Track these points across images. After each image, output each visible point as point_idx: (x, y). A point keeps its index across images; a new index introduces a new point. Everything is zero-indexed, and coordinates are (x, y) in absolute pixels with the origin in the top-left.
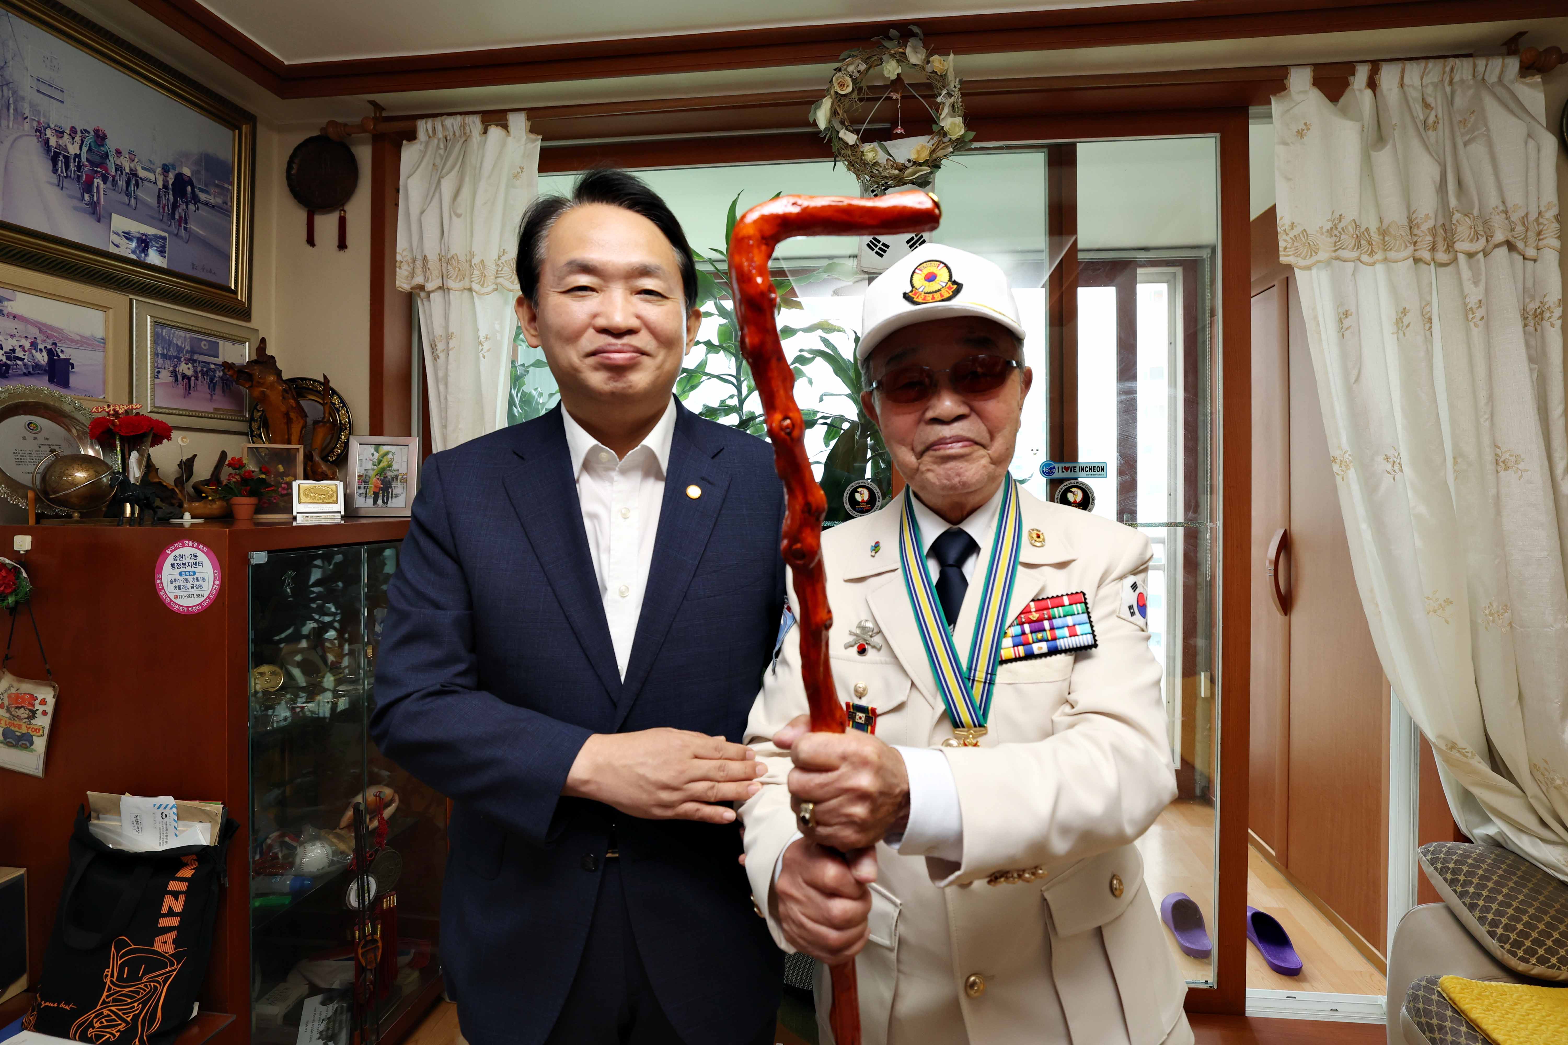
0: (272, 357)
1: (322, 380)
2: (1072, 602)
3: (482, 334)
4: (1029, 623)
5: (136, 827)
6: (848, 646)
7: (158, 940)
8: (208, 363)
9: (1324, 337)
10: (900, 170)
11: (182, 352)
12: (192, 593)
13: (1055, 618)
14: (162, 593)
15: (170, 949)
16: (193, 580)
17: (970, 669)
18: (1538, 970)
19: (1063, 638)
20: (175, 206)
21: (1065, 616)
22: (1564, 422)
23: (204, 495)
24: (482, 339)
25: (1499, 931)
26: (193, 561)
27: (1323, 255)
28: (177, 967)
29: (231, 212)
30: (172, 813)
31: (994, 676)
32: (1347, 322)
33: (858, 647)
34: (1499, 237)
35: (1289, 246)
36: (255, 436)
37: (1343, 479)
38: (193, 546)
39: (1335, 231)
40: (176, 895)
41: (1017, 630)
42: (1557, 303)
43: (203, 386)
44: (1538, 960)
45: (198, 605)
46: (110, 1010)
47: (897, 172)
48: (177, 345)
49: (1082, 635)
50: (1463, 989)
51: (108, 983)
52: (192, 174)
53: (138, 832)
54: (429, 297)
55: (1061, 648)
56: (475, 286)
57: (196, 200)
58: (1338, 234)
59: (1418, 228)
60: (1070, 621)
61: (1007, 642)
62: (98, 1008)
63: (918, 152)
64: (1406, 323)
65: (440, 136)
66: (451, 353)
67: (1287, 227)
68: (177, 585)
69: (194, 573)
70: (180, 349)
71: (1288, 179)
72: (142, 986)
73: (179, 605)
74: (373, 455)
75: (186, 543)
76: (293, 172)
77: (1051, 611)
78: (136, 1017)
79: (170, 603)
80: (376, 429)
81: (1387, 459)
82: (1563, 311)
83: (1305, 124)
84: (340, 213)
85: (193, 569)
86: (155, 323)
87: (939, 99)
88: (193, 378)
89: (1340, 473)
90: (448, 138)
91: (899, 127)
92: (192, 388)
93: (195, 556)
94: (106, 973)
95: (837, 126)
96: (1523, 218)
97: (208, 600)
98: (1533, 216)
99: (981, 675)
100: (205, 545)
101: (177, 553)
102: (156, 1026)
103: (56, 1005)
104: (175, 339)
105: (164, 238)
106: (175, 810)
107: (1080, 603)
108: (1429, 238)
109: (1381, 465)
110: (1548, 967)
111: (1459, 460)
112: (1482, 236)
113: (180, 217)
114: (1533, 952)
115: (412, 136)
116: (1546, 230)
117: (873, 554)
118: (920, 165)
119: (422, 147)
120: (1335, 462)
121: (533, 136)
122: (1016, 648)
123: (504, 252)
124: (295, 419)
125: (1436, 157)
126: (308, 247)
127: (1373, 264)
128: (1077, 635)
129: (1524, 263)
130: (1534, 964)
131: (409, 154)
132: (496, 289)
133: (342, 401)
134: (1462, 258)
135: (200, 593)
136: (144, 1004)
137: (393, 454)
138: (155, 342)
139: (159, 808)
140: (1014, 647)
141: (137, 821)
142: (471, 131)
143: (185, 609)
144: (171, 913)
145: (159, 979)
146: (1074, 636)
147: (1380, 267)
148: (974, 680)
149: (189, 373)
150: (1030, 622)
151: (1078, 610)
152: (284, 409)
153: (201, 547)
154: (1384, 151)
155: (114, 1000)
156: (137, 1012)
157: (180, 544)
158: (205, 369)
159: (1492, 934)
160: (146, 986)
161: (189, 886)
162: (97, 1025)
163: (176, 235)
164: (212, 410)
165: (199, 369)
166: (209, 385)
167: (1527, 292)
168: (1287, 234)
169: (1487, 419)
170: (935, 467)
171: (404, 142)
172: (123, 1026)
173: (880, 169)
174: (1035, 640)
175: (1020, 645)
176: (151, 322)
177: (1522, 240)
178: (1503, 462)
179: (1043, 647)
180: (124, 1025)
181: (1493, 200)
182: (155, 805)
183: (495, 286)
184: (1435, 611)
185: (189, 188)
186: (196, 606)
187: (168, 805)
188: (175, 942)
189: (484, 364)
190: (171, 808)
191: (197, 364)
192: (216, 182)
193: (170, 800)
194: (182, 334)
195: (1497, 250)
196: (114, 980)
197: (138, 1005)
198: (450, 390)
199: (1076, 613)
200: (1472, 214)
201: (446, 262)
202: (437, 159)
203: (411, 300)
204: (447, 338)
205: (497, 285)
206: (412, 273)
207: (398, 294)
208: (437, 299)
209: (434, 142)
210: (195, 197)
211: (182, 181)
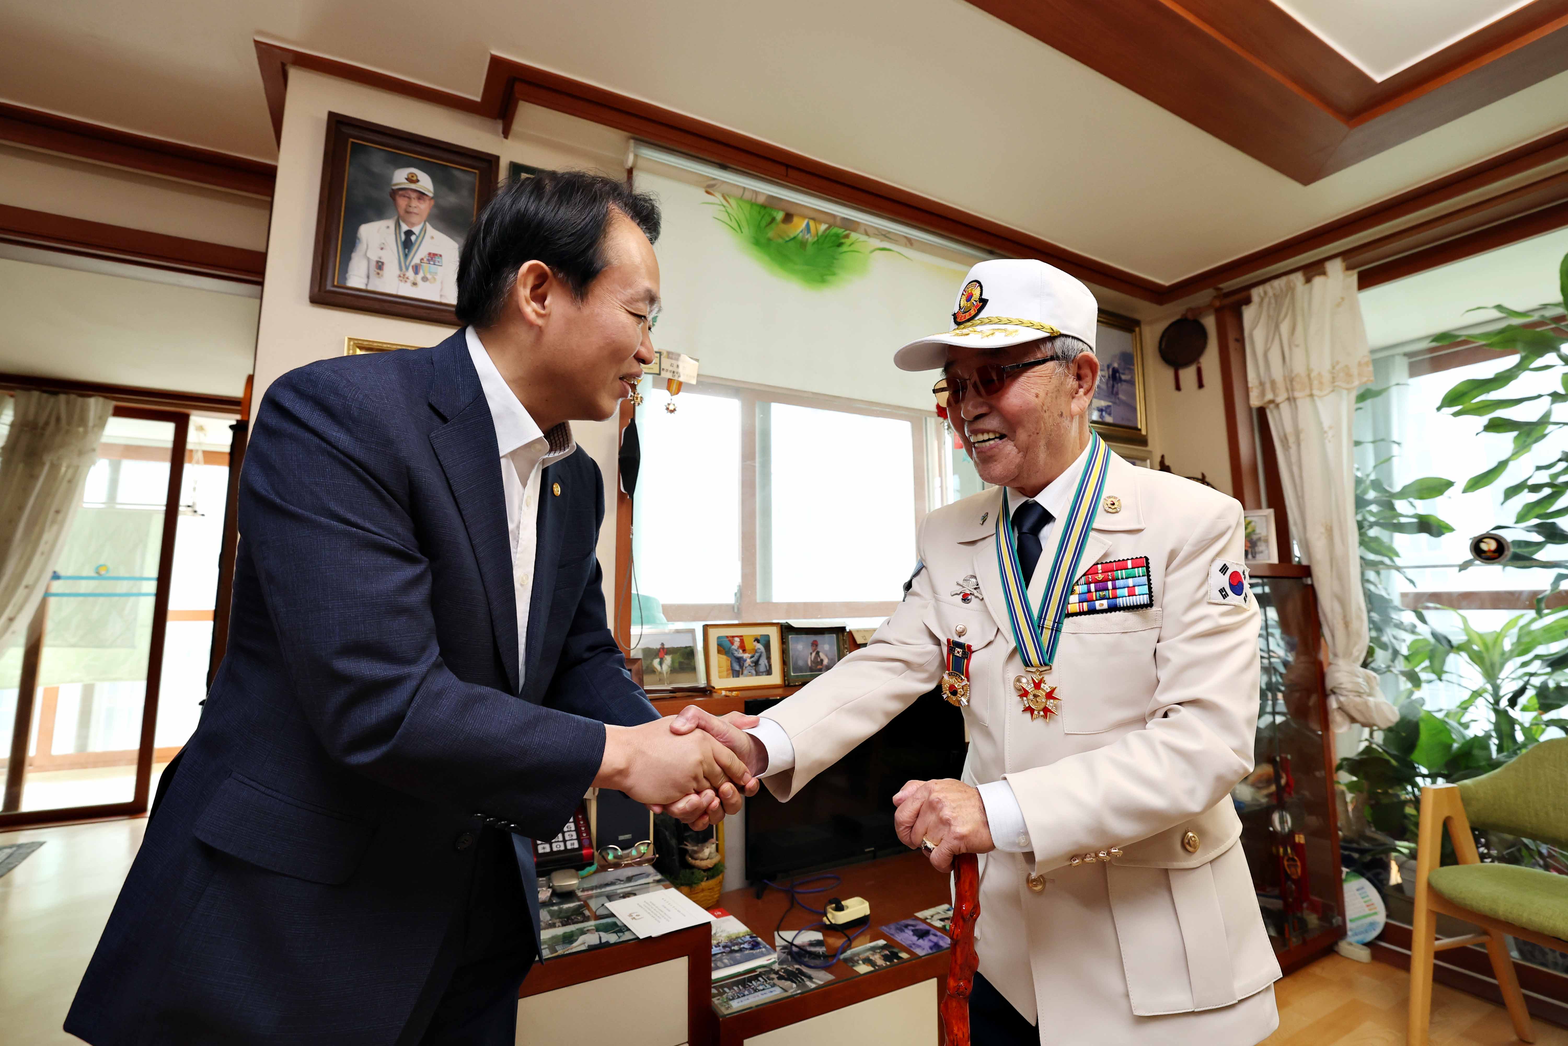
2: (1135, 566)
3: (1326, 425)
4: (1094, 583)
6: (954, 594)
13: (1119, 579)
17: (1040, 618)
19: (1123, 597)
20: (1113, 386)
21: (1127, 578)
24: (1326, 429)
29: (1135, 381)
31: (1060, 625)
33: (963, 596)
41: (1084, 588)
49: (1139, 595)
52: (1119, 366)
54: (1279, 410)
55: (1120, 605)
56: (1315, 392)
57: (1121, 380)
60: (1130, 582)
61: (1074, 599)
65: (1271, 297)
66: (1301, 443)
76: (1163, 346)
77: (1115, 572)
84: (1197, 366)
90: (1278, 294)
99: (1049, 623)
105: (1110, 407)
107: (1141, 567)
113: (1116, 393)
115: (1248, 301)
119: (1257, 306)
121: (1350, 272)
122: (1081, 604)
123: (1338, 363)
126: (1177, 393)
128: (1136, 595)
131: (1249, 314)
132: (1333, 391)
137: (1255, 522)
140: (1079, 602)
142: (1295, 285)
146: (1133, 596)
148: (1043, 627)
150: (1096, 582)
151: (1138, 573)
171: (1243, 309)
174: (1098, 598)
175: (1085, 602)
179: (1105, 604)
183: (1331, 389)
185: (1118, 375)
189: (1330, 448)
199: (1137, 576)
201: (1291, 380)
202: (1272, 313)
203: (1262, 412)
204: (1297, 433)
205: (1334, 387)
206: (1263, 393)
207: (1250, 409)
208: (1285, 408)
209: (1266, 300)
210: (1120, 378)
211: (1115, 371)
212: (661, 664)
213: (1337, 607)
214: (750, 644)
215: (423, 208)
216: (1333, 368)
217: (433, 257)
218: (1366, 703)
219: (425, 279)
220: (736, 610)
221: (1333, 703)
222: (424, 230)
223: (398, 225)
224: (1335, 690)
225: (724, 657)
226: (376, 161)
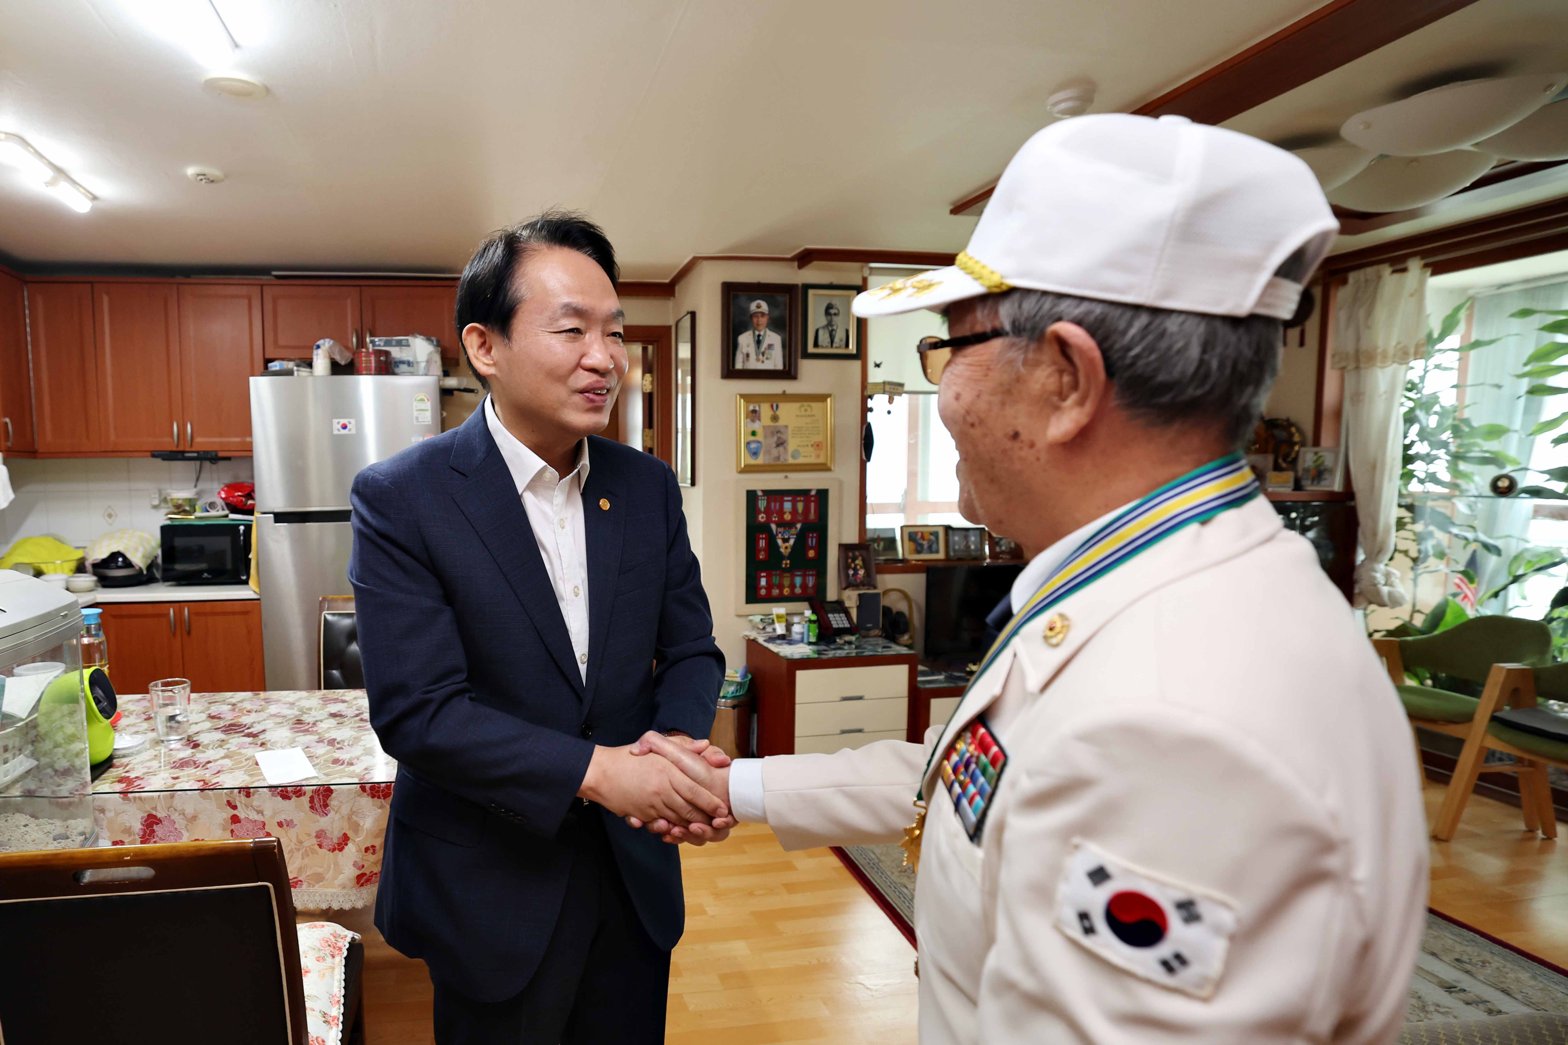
3: (1382, 390)
24: (1381, 393)
54: (1350, 373)
56: (1378, 364)
65: (1363, 279)
90: (1368, 280)
115: (1345, 282)
119: (1351, 287)
121: (1426, 269)
123: (1399, 343)
137: (1326, 457)
171: (1340, 287)
183: (1391, 362)
206: (1340, 361)
209: (1358, 284)
212: (878, 546)
214: (926, 536)
215: (764, 321)
216: (1396, 347)
217: (770, 346)
219: (767, 359)
220: (902, 507)
222: (765, 333)
223: (754, 333)
225: (912, 543)
226: (742, 299)
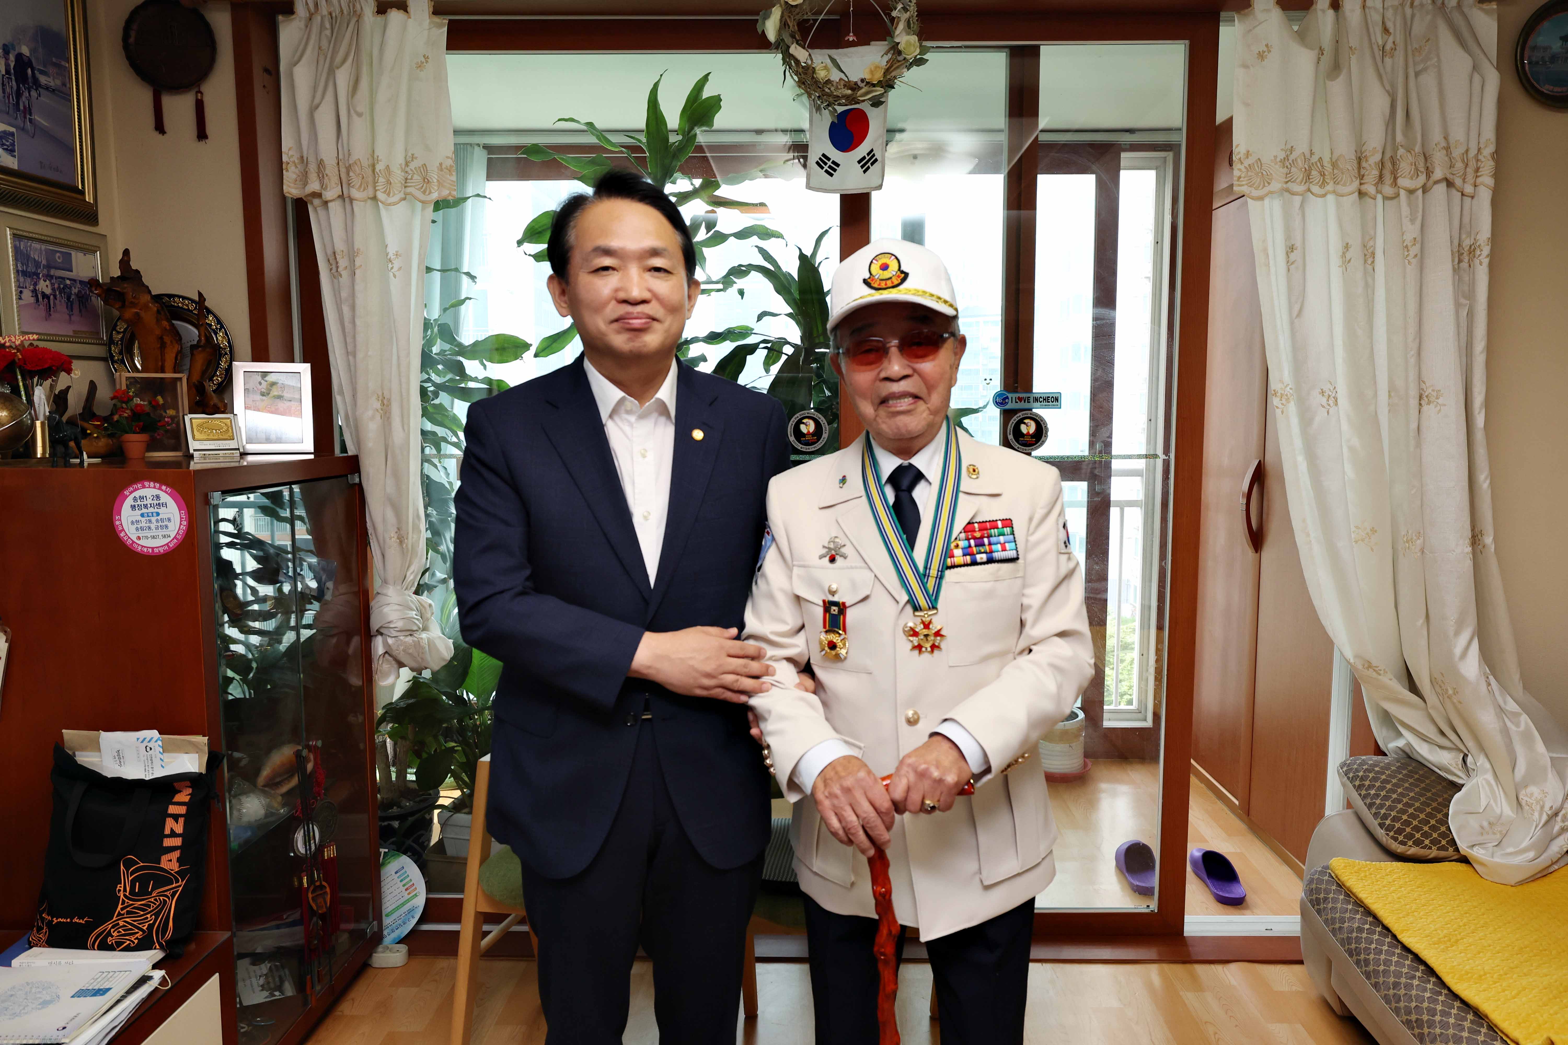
0: (137, 272)
1: (196, 298)
3: (391, 250)
5: (118, 762)
6: (821, 557)
7: (164, 858)
8: (63, 278)
9: (1273, 270)
10: (853, 89)
11: (40, 267)
12: (157, 534)
14: (122, 535)
15: (174, 867)
16: (157, 521)
17: (925, 568)
18: (1413, 851)
20: (19, 95)
22: (1485, 357)
23: (89, 432)
24: (391, 256)
25: (1388, 822)
26: (155, 502)
27: (1276, 186)
28: (182, 883)
29: (70, 94)
30: (157, 746)
31: (942, 573)
32: (1293, 256)
33: (830, 557)
34: (1438, 174)
35: (1243, 175)
36: (116, 362)
37: (1282, 412)
38: (155, 487)
39: (1286, 162)
40: (176, 817)
42: (1486, 241)
43: (61, 305)
44: (1414, 843)
45: (165, 545)
46: (125, 922)
47: (849, 92)
48: (35, 259)
49: (1010, 550)
50: (1345, 866)
51: (122, 896)
52: (31, 54)
53: (121, 766)
54: (327, 208)
56: (381, 196)
57: (37, 84)
58: (1289, 166)
59: (1367, 161)
62: (114, 919)
63: (872, 72)
64: (1348, 258)
65: (325, 12)
66: (357, 272)
67: (1242, 155)
68: (139, 526)
69: (158, 514)
70: (37, 264)
71: (1247, 105)
72: (152, 900)
73: (142, 546)
74: (260, 383)
75: (147, 484)
76: (132, 40)
78: (151, 927)
79: (132, 544)
80: (260, 354)
81: (1323, 392)
82: (1491, 250)
83: (1267, 46)
84: (197, 96)
85: (156, 510)
86: (15, 236)
87: (894, 14)
88: (52, 297)
89: (1280, 406)
90: (334, 15)
91: (851, 34)
92: (52, 309)
93: (158, 497)
94: (118, 888)
95: (788, 40)
96: (1463, 154)
97: (175, 540)
98: (1472, 153)
99: (933, 572)
100: (167, 485)
101: (137, 494)
102: (169, 934)
103: (68, 920)
104: (32, 253)
105: (12, 134)
106: (160, 743)
108: (1376, 173)
109: (1317, 399)
110: (1421, 848)
111: (1392, 394)
112: (1422, 172)
113: (25, 107)
114: (1410, 836)
115: (288, 10)
116: (1483, 167)
117: (841, 485)
118: (874, 85)
119: (302, 24)
120: (1276, 396)
121: (437, 19)
123: (413, 157)
124: (169, 342)
125: (1388, 87)
126: (157, 135)
127: (1324, 196)
129: (1462, 200)
130: (1411, 846)
131: (288, 32)
132: (404, 199)
133: (219, 322)
134: (1403, 193)
135: (165, 533)
136: (157, 915)
137: (284, 383)
138: (16, 259)
139: (142, 742)
141: (119, 755)
142: (362, 8)
143: (150, 550)
144: (173, 834)
145: (168, 893)
147: (1331, 198)
148: (928, 576)
149: (48, 291)
152: (158, 332)
153: (164, 488)
154: (1337, 80)
155: (128, 913)
156: (151, 922)
157: (139, 485)
158: (62, 286)
159: (1381, 825)
160: (156, 900)
161: (187, 810)
162: (115, 934)
163: (23, 129)
164: (71, 334)
165: (56, 286)
166: (67, 304)
167: (1464, 227)
168: (1242, 163)
169: (1413, 356)
170: (887, 420)
171: (280, 18)
172: (140, 935)
173: (832, 89)
176: (10, 234)
177: (1460, 177)
178: (1427, 396)
180: (141, 933)
181: (1436, 136)
182: (138, 739)
183: (402, 195)
184: (1363, 540)
185: (29, 71)
186: (162, 546)
187: (152, 738)
188: (179, 860)
189: (395, 285)
190: (156, 741)
191: (54, 281)
192: (54, 60)
193: (155, 733)
194: (36, 245)
195: (1435, 186)
196: (127, 894)
197: (151, 916)
198: (358, 313)
200: (1414, 151)
201: (346, 167)
202: (324, 43)
203: (301, 206)
204: (352, 255)
205: (406, 194)
206: (304, 178)
207: (284, 198)
208: (335, 208)
209: (317, 19)
210: (36, 81)
211: (22, 63)
213: (390, 514)
216: (407, 165)
218: (418, 644)
221: (379, 646)
224: (382, 630)
